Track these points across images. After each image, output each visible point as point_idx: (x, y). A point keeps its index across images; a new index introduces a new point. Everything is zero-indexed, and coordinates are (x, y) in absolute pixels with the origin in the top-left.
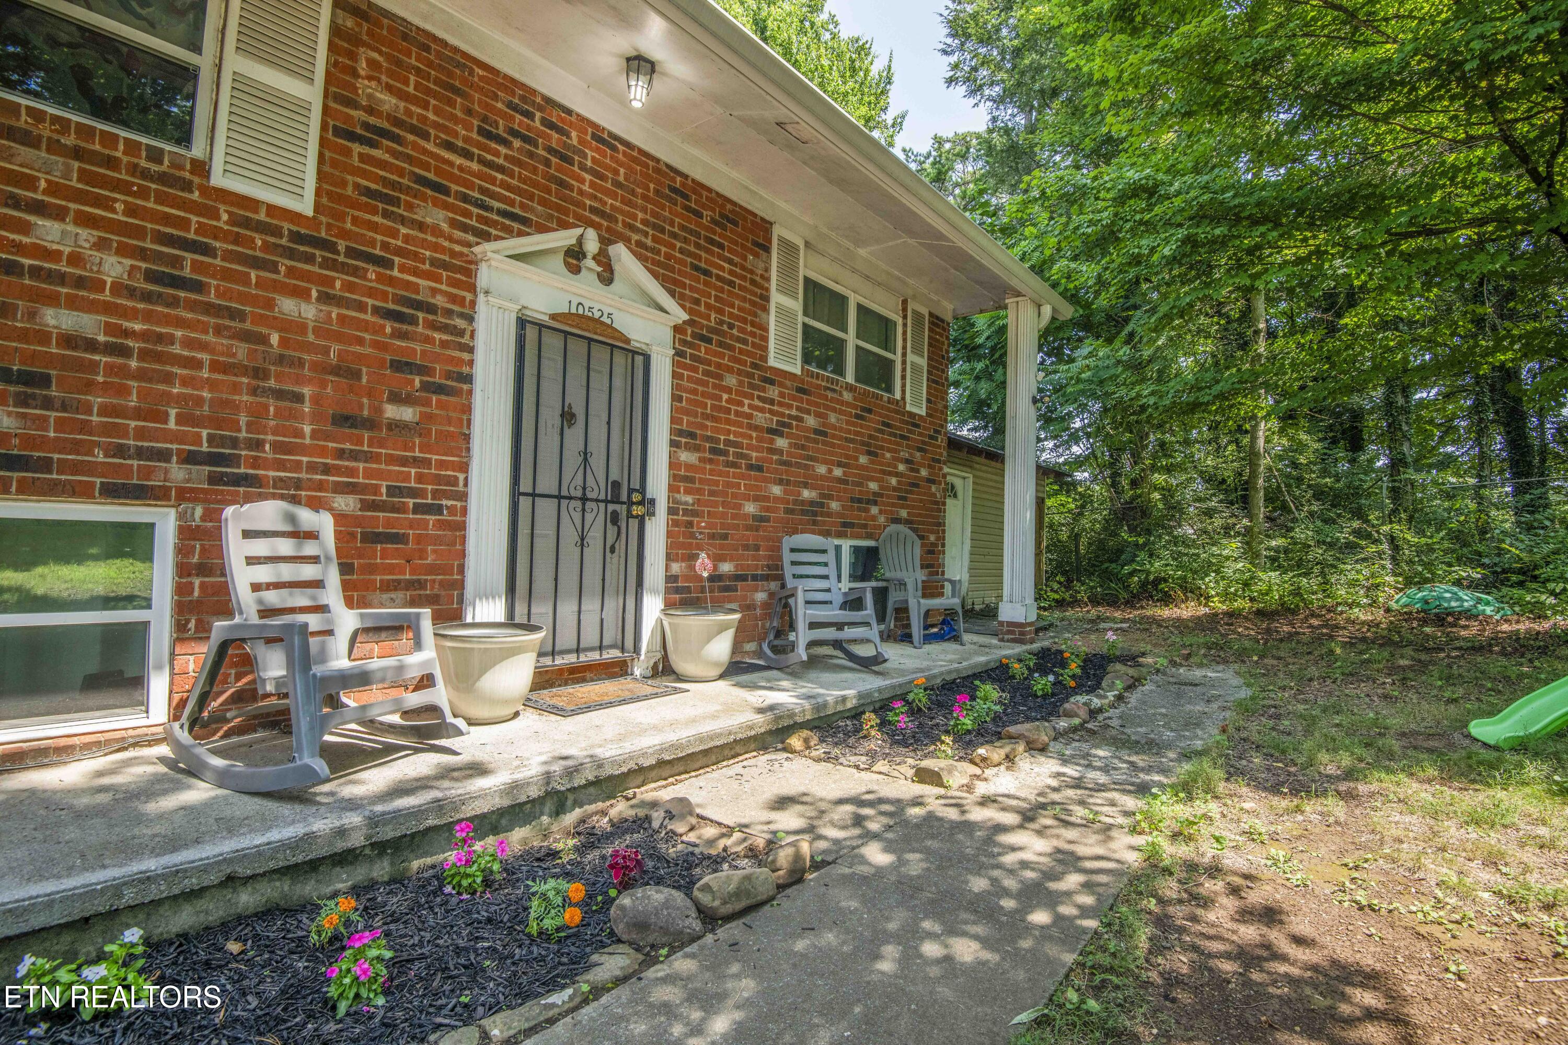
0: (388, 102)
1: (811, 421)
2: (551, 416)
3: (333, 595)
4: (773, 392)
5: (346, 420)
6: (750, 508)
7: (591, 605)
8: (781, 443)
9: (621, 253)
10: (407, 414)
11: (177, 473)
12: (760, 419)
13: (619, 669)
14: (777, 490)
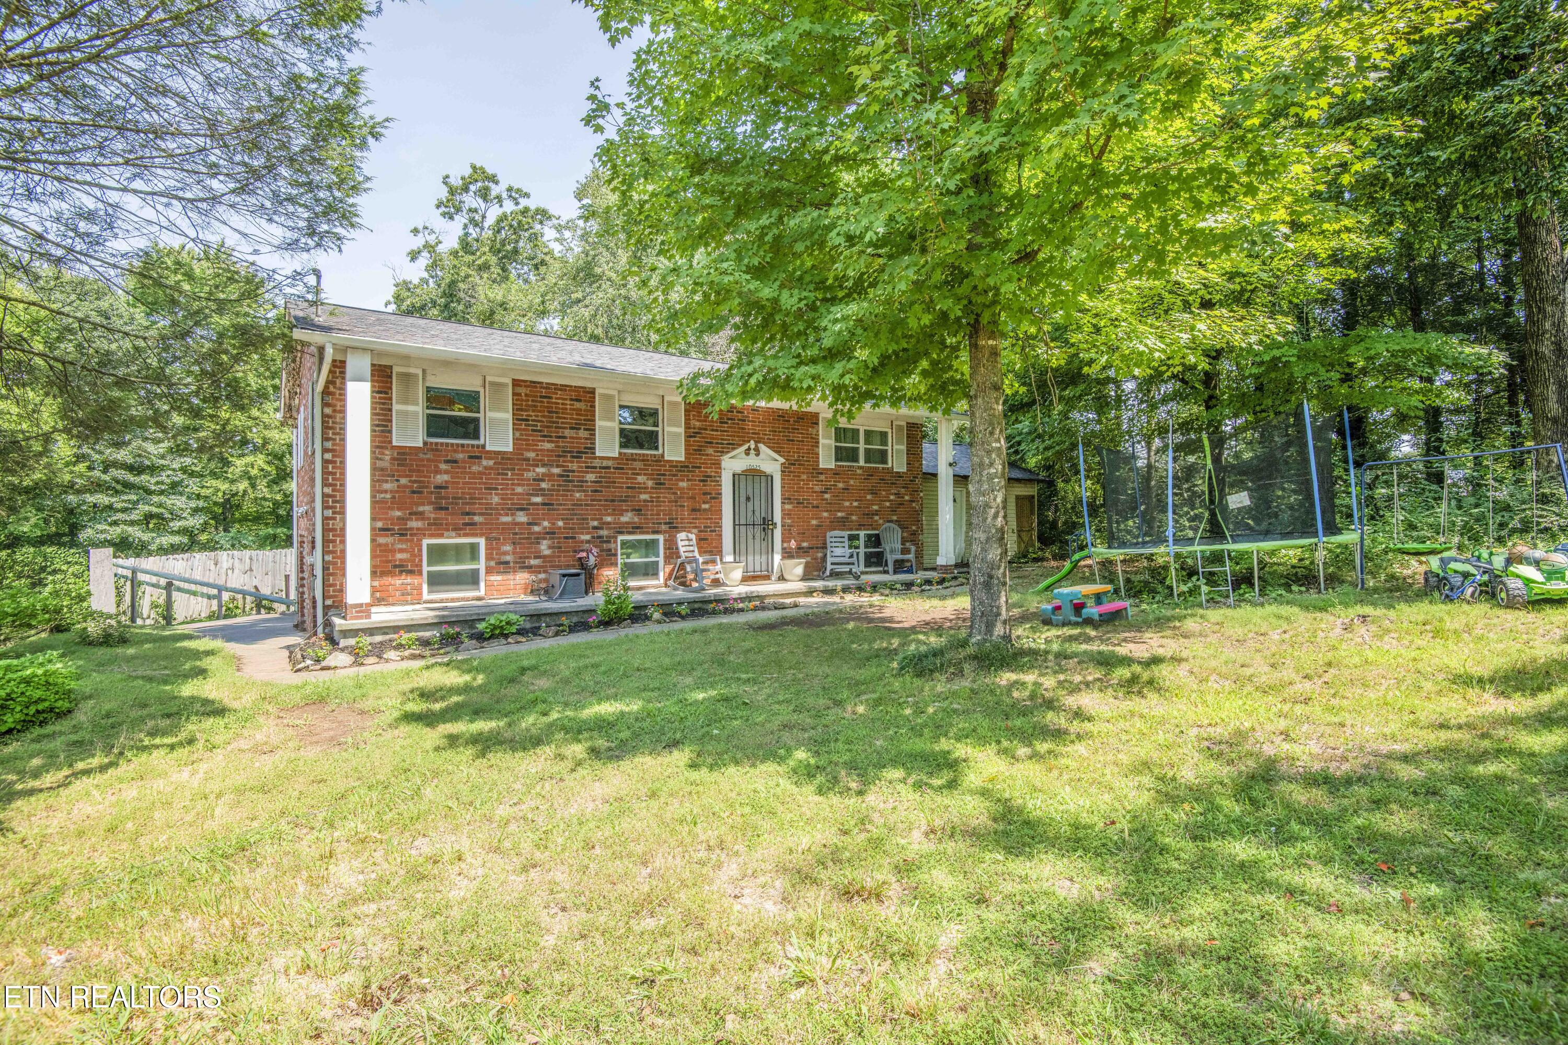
0: (698, 424)
1: (841, 485)
2: (743, 499)
3: (696, 554)
4: (822, 477)
5: (694, 510)
6: (814, 522)
7: (757, 557)
8: (827, 496)
9: (762, 447)
10: (706, 506)
11: (663, 527)
12: (817, 488)
13: (768, 577)
14: (825, 514)
